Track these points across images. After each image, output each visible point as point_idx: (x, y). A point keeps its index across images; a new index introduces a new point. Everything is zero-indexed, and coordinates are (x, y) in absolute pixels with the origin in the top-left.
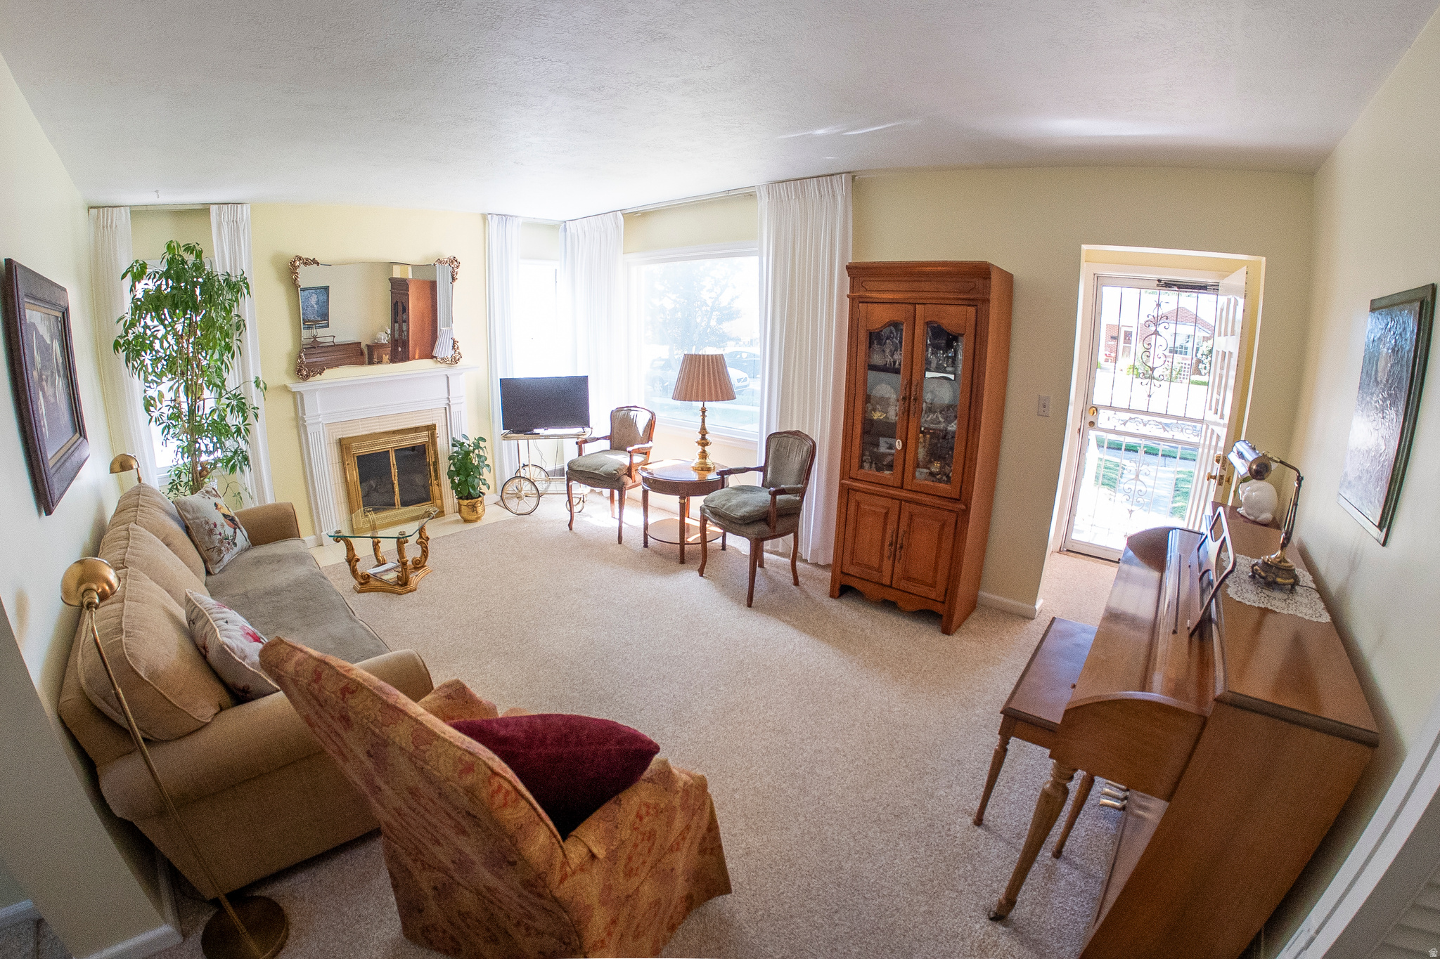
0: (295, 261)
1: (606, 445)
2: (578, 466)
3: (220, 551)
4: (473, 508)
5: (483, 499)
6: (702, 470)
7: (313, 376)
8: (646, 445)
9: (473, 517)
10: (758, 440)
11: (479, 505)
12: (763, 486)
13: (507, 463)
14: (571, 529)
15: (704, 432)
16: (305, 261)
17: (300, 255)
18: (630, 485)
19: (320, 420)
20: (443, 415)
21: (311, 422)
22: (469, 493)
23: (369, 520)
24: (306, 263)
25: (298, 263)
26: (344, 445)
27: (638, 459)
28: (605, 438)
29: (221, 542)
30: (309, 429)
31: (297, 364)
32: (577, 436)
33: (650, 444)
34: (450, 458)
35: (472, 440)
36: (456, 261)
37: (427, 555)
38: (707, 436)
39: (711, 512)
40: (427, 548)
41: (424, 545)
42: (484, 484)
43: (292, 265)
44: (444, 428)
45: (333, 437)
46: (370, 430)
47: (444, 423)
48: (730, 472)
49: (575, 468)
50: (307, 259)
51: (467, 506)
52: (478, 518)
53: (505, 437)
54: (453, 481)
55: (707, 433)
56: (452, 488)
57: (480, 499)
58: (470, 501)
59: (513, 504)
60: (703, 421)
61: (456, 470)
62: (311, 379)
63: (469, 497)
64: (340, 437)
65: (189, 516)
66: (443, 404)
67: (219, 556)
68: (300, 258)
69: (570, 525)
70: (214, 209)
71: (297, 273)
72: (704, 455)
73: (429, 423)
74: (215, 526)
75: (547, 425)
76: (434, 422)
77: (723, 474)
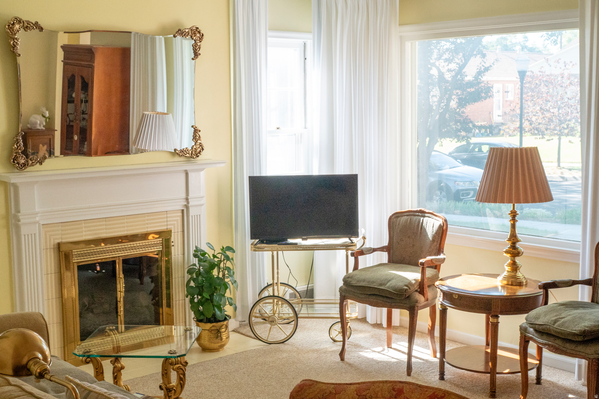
0: (13, 24)
1: (384, 257)
2: (358, 281)
4: (218, 333)
5: (227, 323)
6: (512, 285)
7: (32, 165)
8: (439, 257)
9: (216, 346)
10: (580, 251)
11: (223, 330)
12: (593, 301)
13: (251, 281)
14: (342, 359)
15: (514, 239)
16: (26, 24)
17: (20, 17)
18: (422, 304)
19: (37, 219)
20: (180, 219)
21: (26, 221)
22: (214, 315)
23: (112, 340)
24: (27, 27)
25: (17, 26)
26: (63, 252)
27: (429, 272)
28: (382, 249)
30: (24, 230)
31: (11, 151)
32: (346, 247)
33: (442, 256)
34: (190, 272)
35: (218, 250)
36: (199, 32)
37: (184, 384)
38: (518, 245)
39: (536, 331)
40: (184, 375)
41: (181, 372)
42: (231, 304)
43: (10, 28)
44: (180, 234)
45: (50, 240)
46: (96, 234)
47: (180, 229)
48: (554, 285)
49: (354, 283)
50: (28, 22)
51: (210, 330)
52: (222, 346)
53: (255, 248)
54: (192, 301)
55: (518, 241)
56: (192, 308)
57: (225, 323)
58: (214, 324)
59: (262, 330)
60: (513, 226)
61: (197, 287)
62: (29, 169)
63: (214, 319)
64: (59, 241)
66: (180, 205)
68: (20, 21)
69: (342, 354)
71: (16, 39)
72: (515, 267)
73: (163, 228)
75: (306, 234)
76: (168, 228)
77: (546, 287)
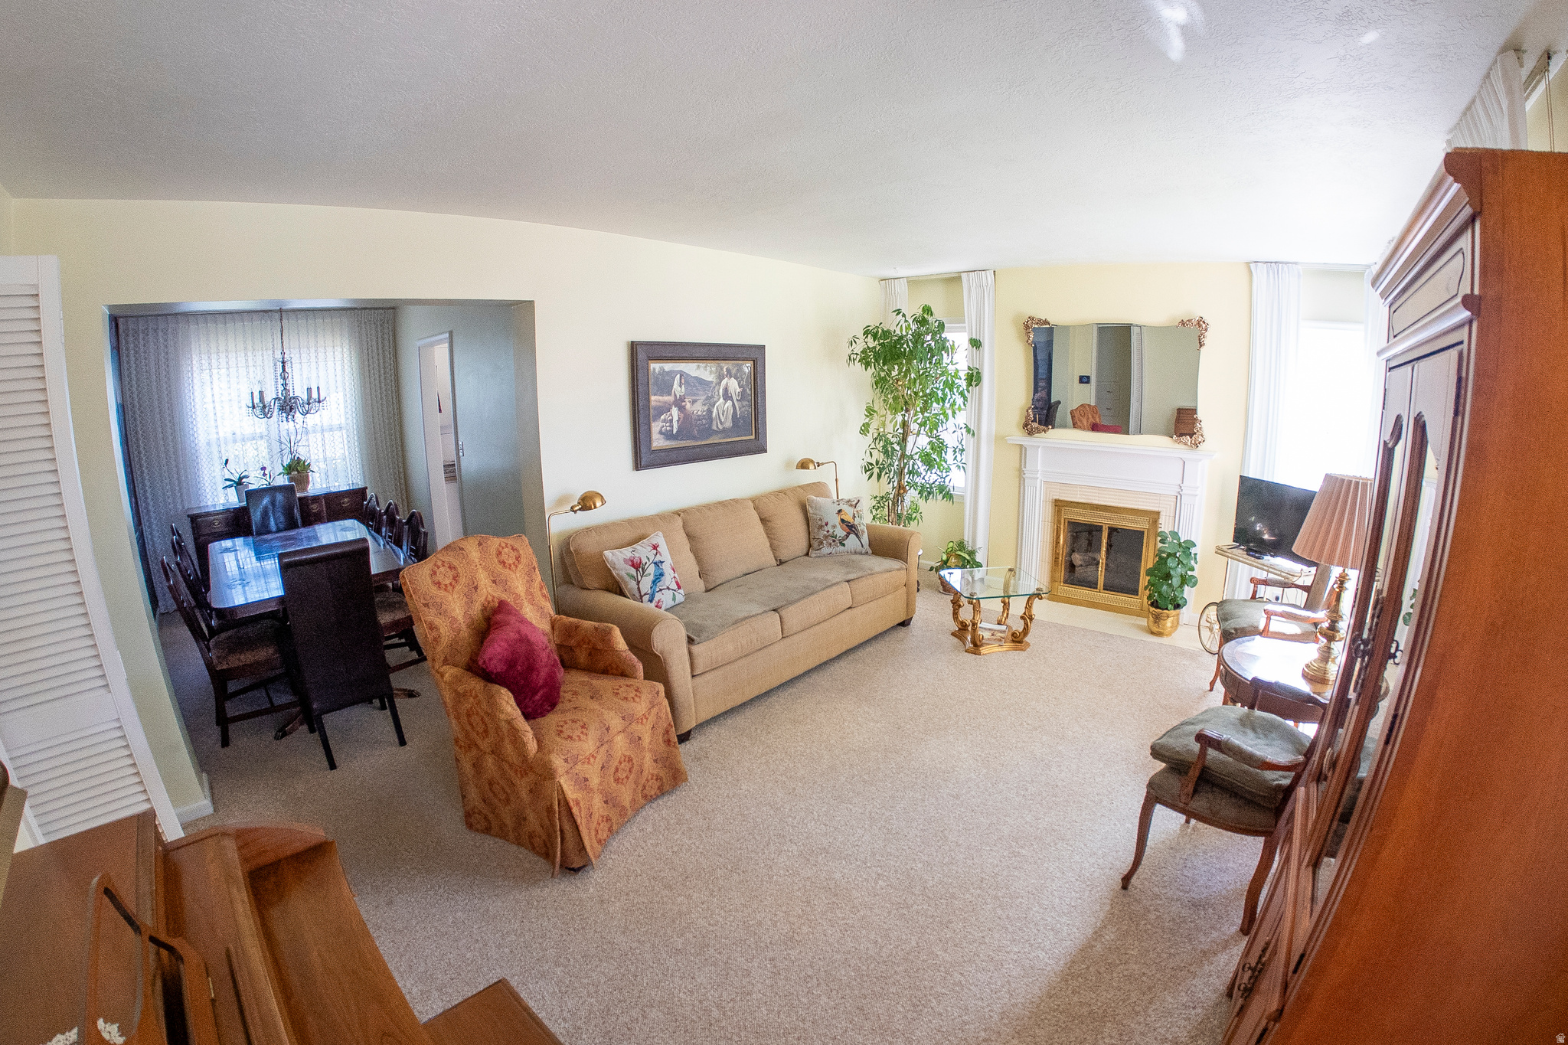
0: (1028, 322)
3: (821, 543)
7: (1038, 433)
16: (1037, 321)
17: (1033, 316)
19: (1039, 476)
20: (1173, 504)
21: (1031, 476)
24: (1038, 323)
26: (1059, 505)
29: (826, 537)
30: (1028, 482)
36: (1204, 322)
43: (1026, 325)
44: (1171, 519)
45: (1049, 496)
47: (1171, 514)
50: (1040, 320)
51: (1155, 615)
57: (1167, 612)
62: (1036, 435)
64: (1057, 498)
65: (811, 511)
67: (819, 546)
68: (1032, 319)
70: (964, 276)
71: (1030, 332)
73: (1156, 509)
74: (827, 524)
76: (1160, 509)
